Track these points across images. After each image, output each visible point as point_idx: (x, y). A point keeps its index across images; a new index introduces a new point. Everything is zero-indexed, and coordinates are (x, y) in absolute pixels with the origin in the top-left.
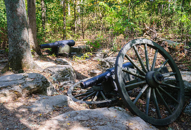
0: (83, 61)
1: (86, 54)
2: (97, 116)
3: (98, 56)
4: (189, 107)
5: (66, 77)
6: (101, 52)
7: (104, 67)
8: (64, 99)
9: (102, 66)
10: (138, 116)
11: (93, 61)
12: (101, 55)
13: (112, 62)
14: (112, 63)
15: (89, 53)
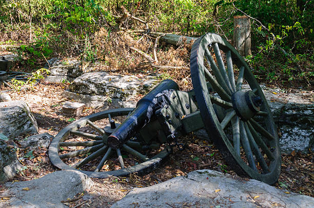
0: (28, 86)
1: (38, 72)
2: (184, 200)
3: (55, 73)
4: (282, 141)
5: (26, 127)
6: (60, 66)
7: (84, 93)
8: (74, 180)
9: (77, 93)
10: (252, 178)
11: (49, 84)
12: (60, 70)
13: (102, 82)
14: (101, 84)
15: (42, 69)
